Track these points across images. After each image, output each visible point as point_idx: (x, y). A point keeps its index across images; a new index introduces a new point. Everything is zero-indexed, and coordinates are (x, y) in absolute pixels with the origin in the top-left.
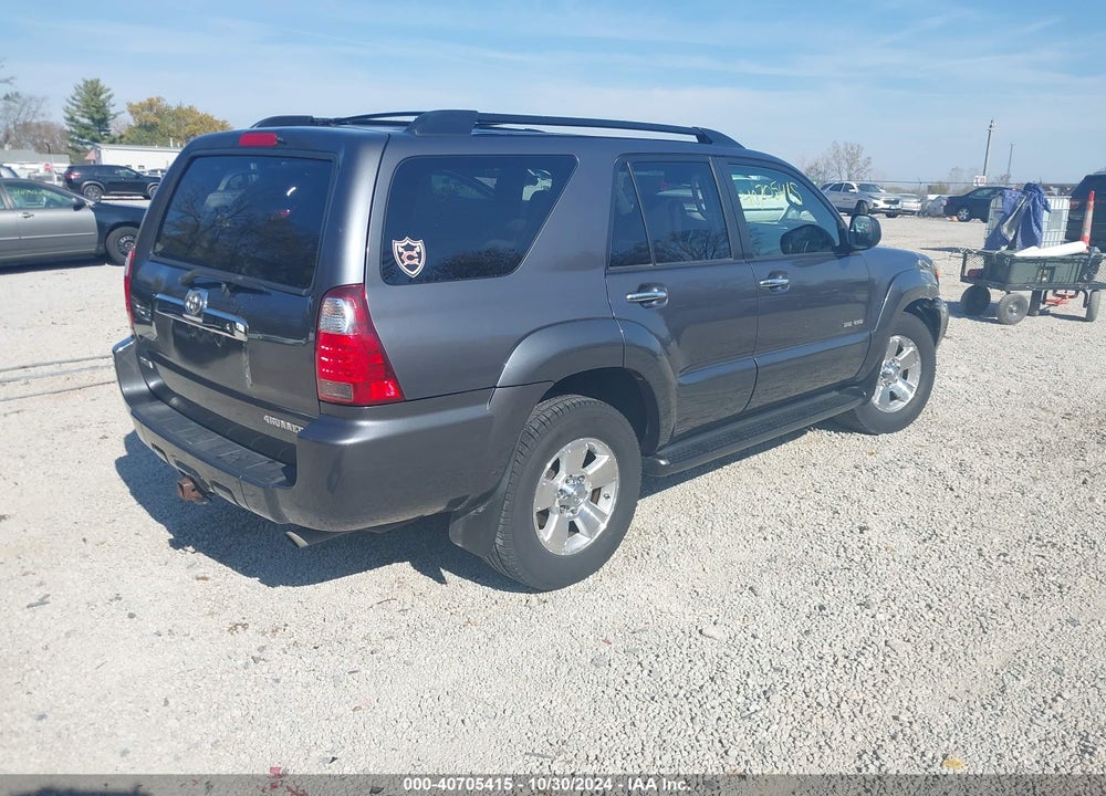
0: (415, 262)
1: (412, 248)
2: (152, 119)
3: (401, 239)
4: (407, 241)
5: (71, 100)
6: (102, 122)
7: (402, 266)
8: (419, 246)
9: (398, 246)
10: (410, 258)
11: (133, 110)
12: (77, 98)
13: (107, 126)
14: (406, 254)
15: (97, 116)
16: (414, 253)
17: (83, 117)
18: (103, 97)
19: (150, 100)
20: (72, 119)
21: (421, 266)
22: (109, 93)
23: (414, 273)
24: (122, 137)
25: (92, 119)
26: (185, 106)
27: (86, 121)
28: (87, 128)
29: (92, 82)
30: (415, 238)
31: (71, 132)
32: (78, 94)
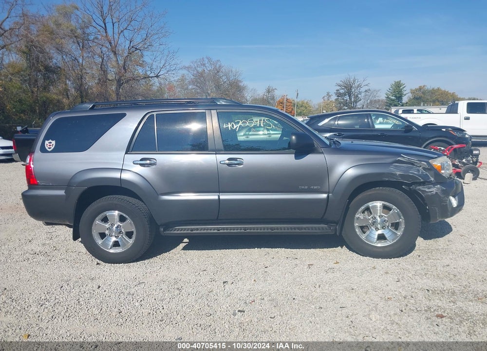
0: (51, 147)
1: (50, 143)
2: (420, 94)
3: (48, 140)
4: (50, 141)
5: (389, 90)
6: (399, 98)
7: (47, 148)
8: (54, 142)
9: (47, 142)
10: (50, 145)
11: (412, 92)
12: (391, 89)
13: (401, 99)
14: (49, 144)
15: (398, 95)
16: (51, 144)
17: (392, 96)
18: (401, 88)
19: (420, 87)
20: (388, 97)
21: (52, 148)
22: (404, 86)
23: (50, 150)
24: (407, 103)
25: (396, 96)
26: (436, 88)
27: (393, 98)
28: (393, 100)
29: (398, 82)
30: (53, 140)
31: (387, 102)
32: (392, 87)
